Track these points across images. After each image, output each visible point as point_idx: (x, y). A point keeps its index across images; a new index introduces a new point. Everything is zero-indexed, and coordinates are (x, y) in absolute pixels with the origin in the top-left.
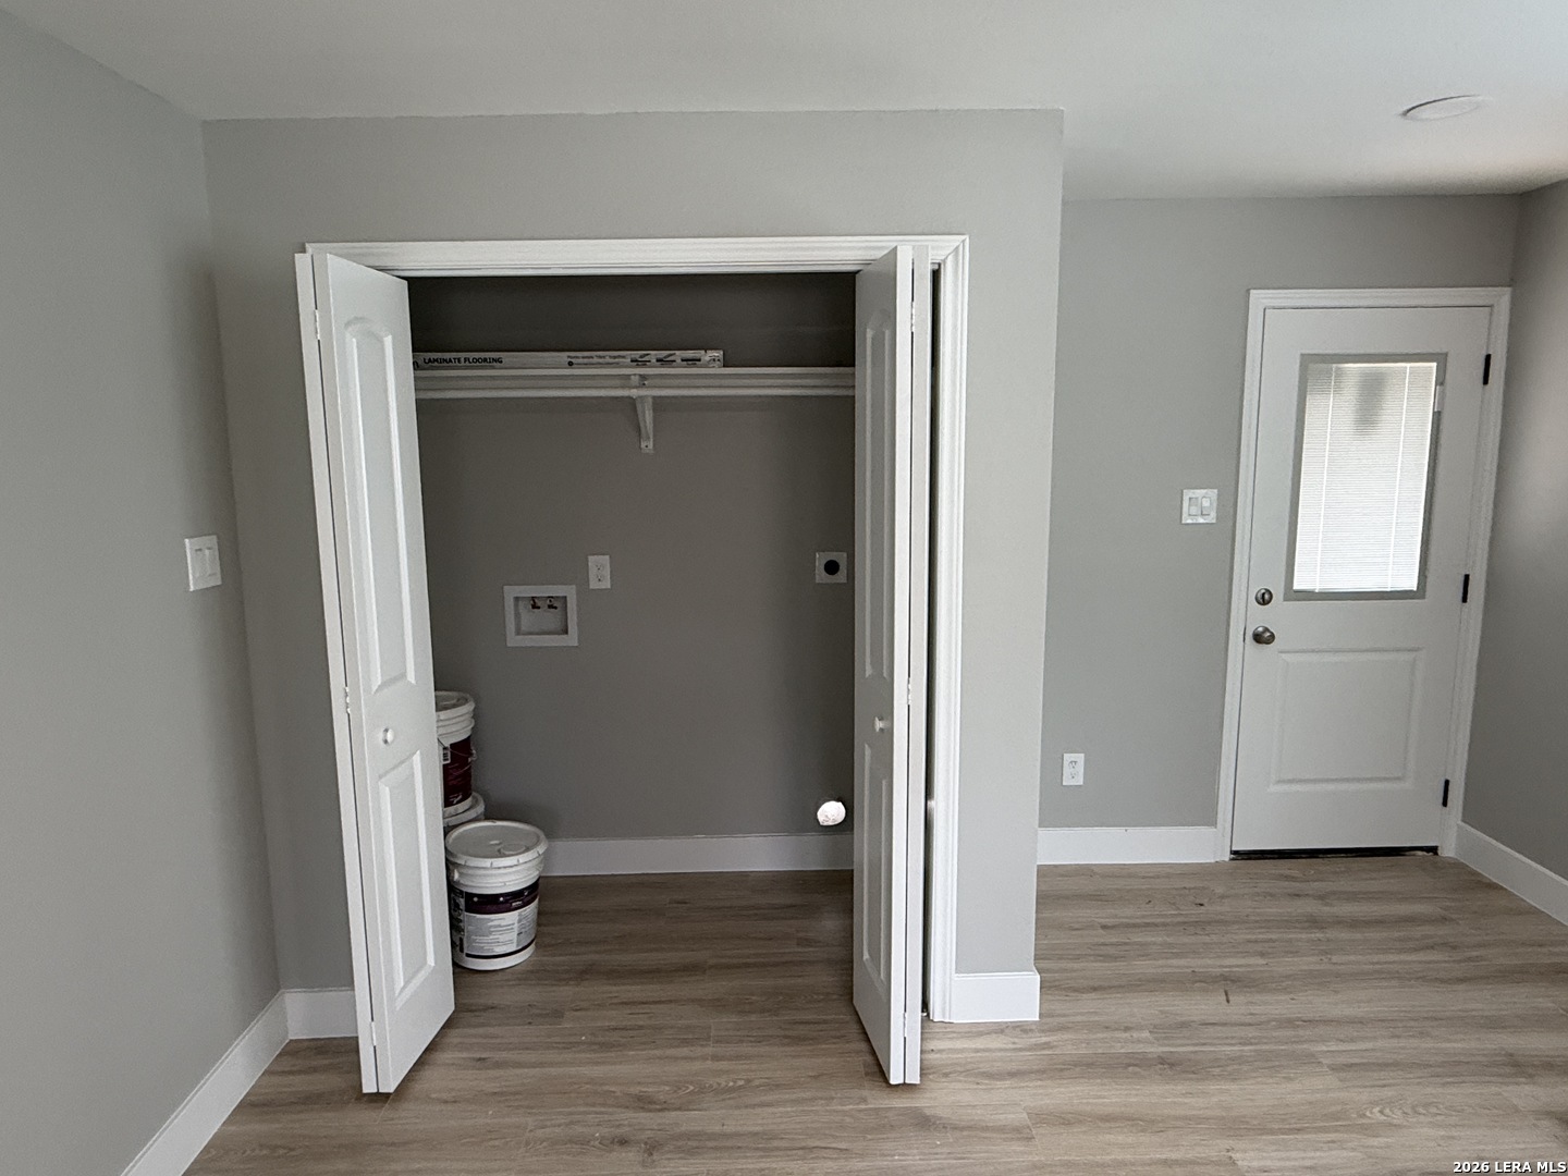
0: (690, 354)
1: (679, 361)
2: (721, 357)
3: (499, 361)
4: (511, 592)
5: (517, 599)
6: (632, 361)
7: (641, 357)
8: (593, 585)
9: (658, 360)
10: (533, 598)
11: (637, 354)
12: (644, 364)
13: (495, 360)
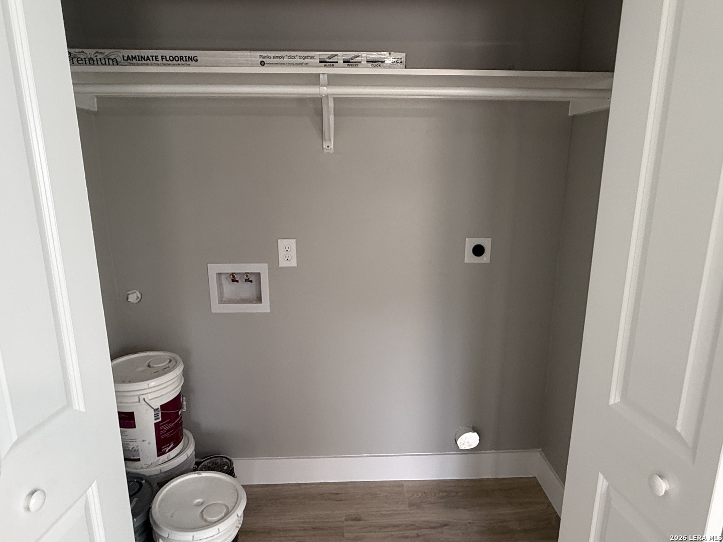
0: (374, 56)
1: (364, 62)
2: (404, 60)
3: (194, 59)
4: (214, 269)
5: (219, 274)
6: (320, 62)
7: (329, 58)
8: (283, 263)
9: (344, 62)
10: (233, 274)
11: (325, 55)
12: (333, 64)
13: (191, 59)
